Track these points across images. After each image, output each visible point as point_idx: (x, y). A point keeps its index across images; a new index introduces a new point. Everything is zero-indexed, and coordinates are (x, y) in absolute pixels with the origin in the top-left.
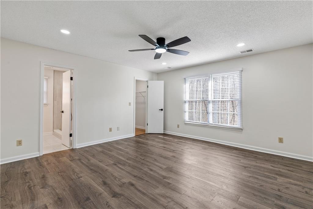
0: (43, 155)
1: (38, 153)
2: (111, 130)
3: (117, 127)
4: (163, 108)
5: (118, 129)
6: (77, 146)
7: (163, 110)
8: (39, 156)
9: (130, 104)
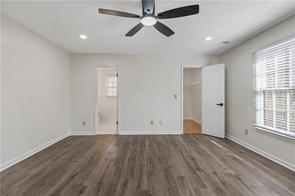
0: (98, 135)
1: (94, 132)
2: (152, 123)
3: (160, 121)
4: (223, 103)
5: (161, 123)
6: (121, 133)
7: (223, 105)
8: (94, 135)
9: (176, 97)
